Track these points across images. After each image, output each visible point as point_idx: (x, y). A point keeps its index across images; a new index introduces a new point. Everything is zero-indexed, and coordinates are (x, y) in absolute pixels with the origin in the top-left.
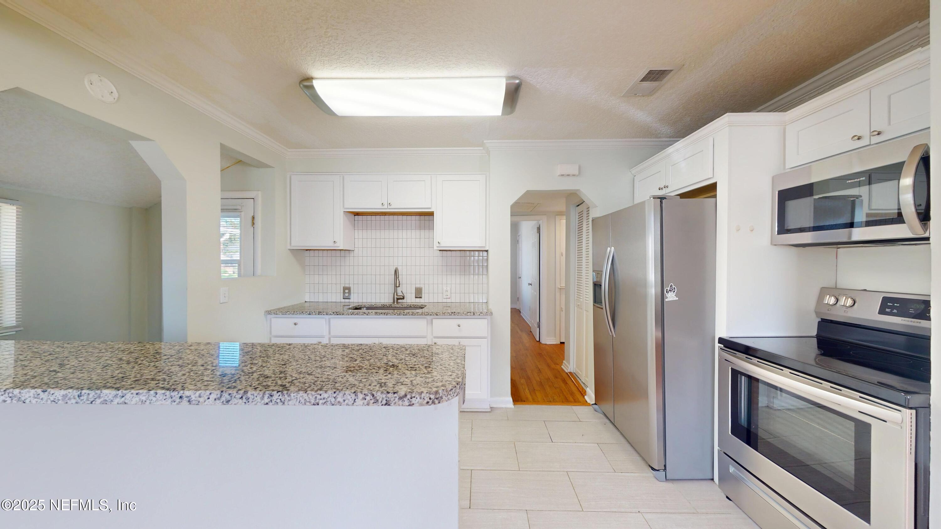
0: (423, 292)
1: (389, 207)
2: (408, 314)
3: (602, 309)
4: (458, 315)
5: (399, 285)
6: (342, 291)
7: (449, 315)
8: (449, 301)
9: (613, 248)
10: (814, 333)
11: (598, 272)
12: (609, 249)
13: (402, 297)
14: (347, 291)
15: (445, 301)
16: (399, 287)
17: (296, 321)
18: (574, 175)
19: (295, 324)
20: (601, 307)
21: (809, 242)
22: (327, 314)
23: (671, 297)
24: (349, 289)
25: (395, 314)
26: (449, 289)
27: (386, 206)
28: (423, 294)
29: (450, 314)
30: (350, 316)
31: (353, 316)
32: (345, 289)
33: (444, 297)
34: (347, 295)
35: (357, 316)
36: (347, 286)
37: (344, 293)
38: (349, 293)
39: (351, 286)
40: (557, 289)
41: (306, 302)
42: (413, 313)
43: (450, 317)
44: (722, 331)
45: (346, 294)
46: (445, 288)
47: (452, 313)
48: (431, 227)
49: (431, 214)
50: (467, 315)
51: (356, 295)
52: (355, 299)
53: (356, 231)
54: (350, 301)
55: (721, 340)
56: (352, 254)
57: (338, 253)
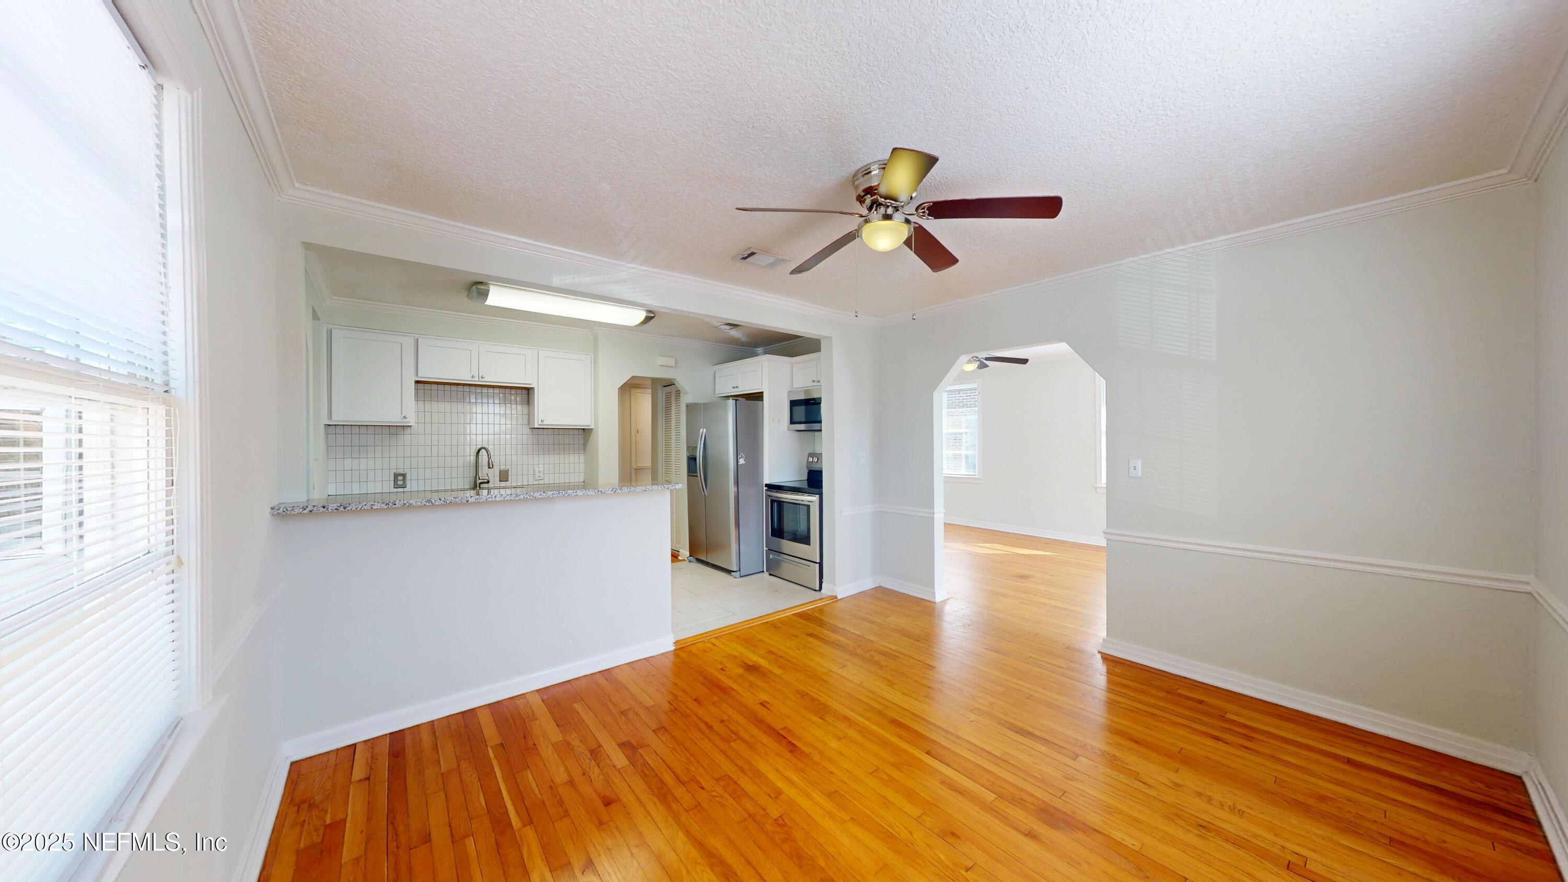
0: (510, 474)
1: (480, 379)
3: (697, 476)
5: (493, 465)
6: (392, 478)
8: (541, 482)
9: (705, 429)
10: (806, 478)
11: (691, 448)
12: (701, 430)
13: (486, 481)
14: (400, 479)
15: (536, 482)
16: (492, 467)
18: (671, 367)
20: (695, 474)
21: (803, 429)
23: (742, 461)
24: (404, 475)
26: (541, 469)
27: (476, 379)
28: (510, 477)
32: (396, 475)
33: (536, 479)
36: (401, 471)
37: (396, 480)
38: (404, 480)
39: (407, 471)
40: (633, 470)
41: (328, 495)
44: (767, 480)
45: (399, 482)
46: (537, 469)
48: (531, 404)
49: (531, 390)
51: (414, 483)
52: (414, 488)
54: (406, 490)
55: (767, 485)
56: (408, 431)
57: (386, 431)
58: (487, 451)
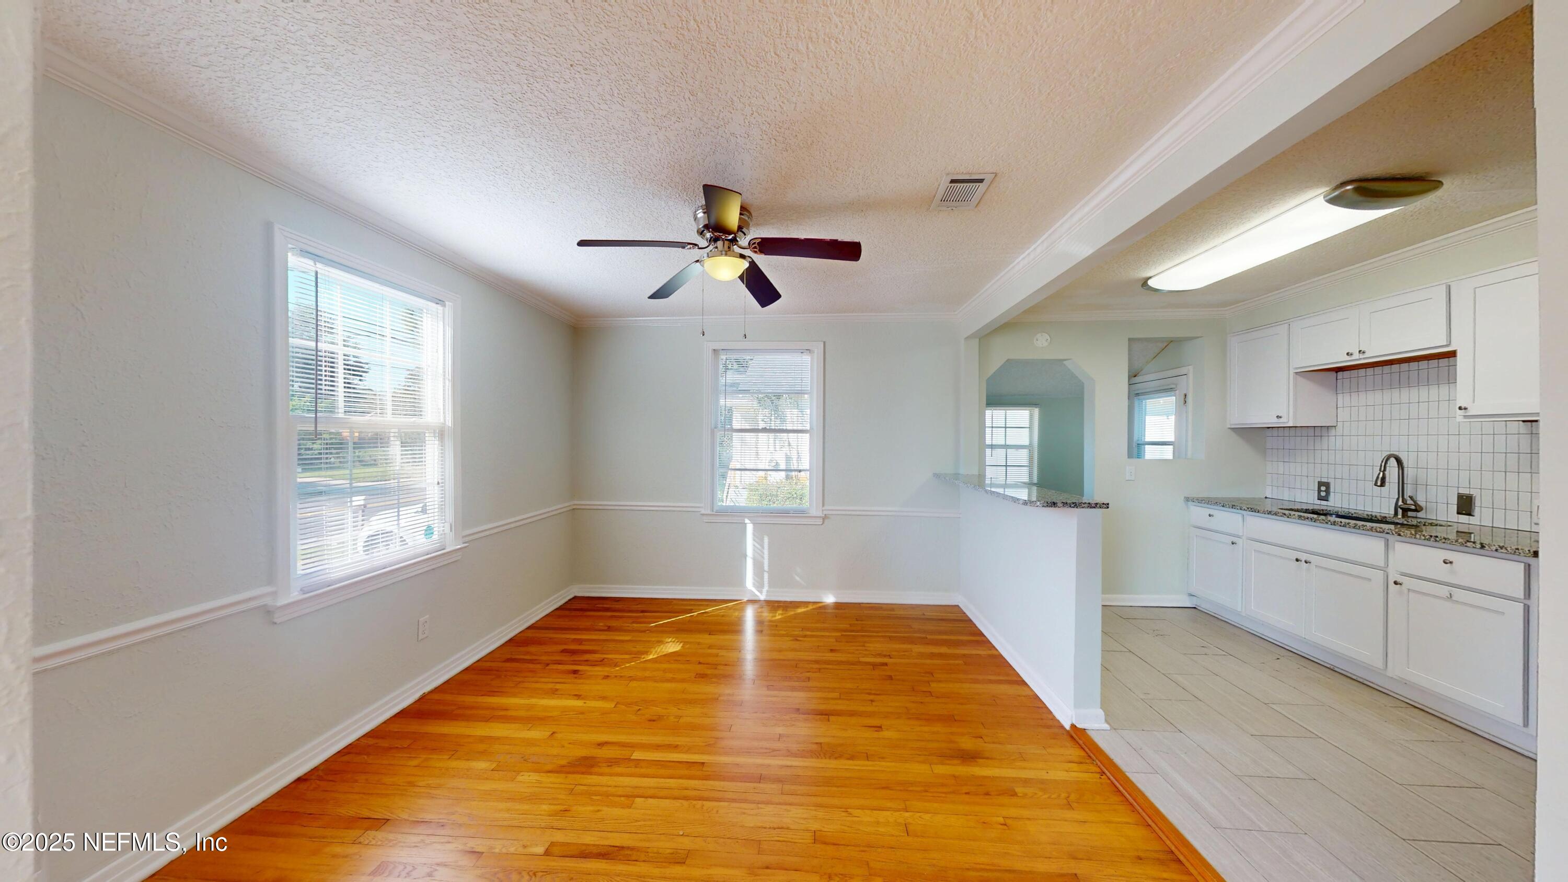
0: (1475, 503)
1: (1361, 356)
2: (1348, 526)
4: (1444, 543)
6: (1316, 489)
7: (1425, 539)
13: (1413, 508)
14: (1324, 489)
17: (1212, 512)
19: (1210, 515)
22: (1241, 509)
24: (1327, 485)
25: (1327, 523)
27: (1356, 355)
28: (1475, 507)
29: (1427, 537)
30: (1267, 516)
31: (1270, 516)
32: (1321, 484)
34: (1323, 494)
35: (1274, 517)
36: (1323, 480)
37: (1319, 491)
38: (1328, 491)
39: (1331, 481)
41: (1266, 498)
42: (1356, 525)
43: (1426, 542)
45: (1322, 492)
47: (1431, 536)
48: (1451, 379)
49: (1453, 354)
50: (1466, 546)
51: (1338, 496)
52: (1336, 502)
53: (1340, 396)
54: (1327, 503)
56: (1333, 432)
57: (1311, 431)
58: (1399, 461)
